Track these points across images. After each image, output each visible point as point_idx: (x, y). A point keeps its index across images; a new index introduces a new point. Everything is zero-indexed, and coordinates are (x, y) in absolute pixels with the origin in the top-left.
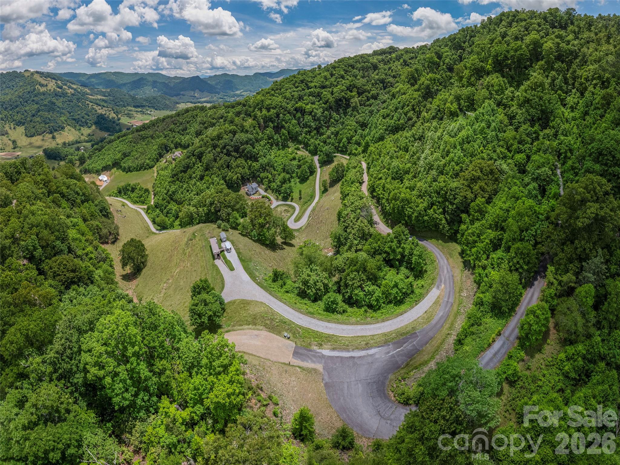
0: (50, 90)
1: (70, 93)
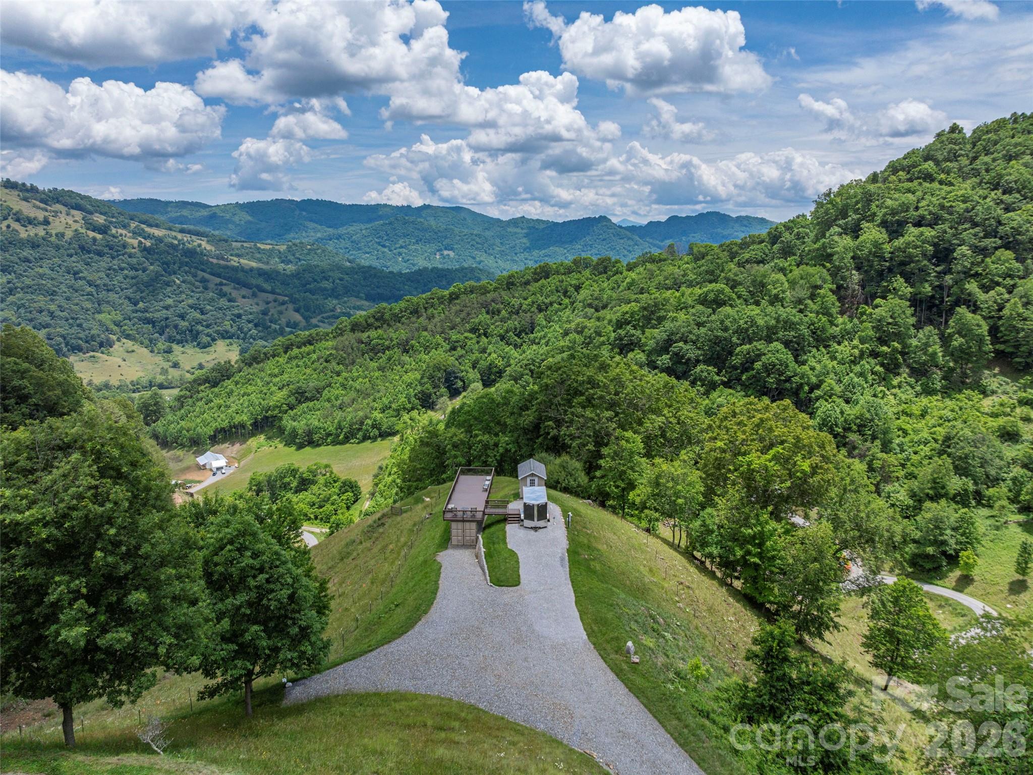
0: (60, 235)
1: (136, 245)
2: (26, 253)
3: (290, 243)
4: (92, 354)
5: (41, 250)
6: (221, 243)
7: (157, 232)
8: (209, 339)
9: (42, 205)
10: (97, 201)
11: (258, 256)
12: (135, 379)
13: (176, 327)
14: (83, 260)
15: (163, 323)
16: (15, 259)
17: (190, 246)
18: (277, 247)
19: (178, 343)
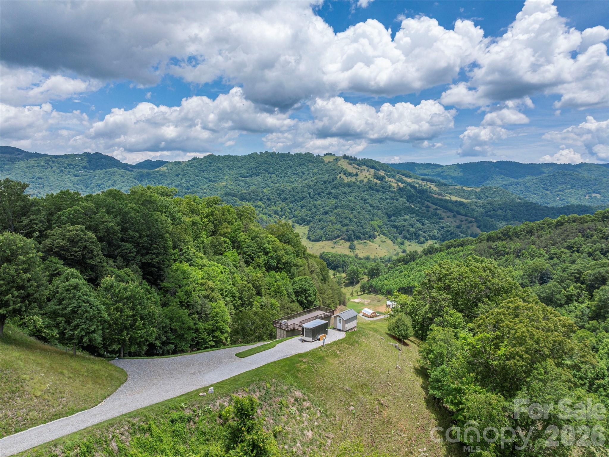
0: (362, 181)
1: (396, 187)
2: (346, 189)
3: (483, 187)
4: (365, 241)
5: (351, 188)
6: (443, 187)
7: (409, 180)
8: (424, 239)
9: (357, 167)
10: (383, 164)
11: (463, 194)
12: (382, 256)
13: (408, 231)
14: (369, 194)
15: (402, 228)
16: (340, 192)
17: (425, 188)
18: (474, 189)
19: (408, 240)
